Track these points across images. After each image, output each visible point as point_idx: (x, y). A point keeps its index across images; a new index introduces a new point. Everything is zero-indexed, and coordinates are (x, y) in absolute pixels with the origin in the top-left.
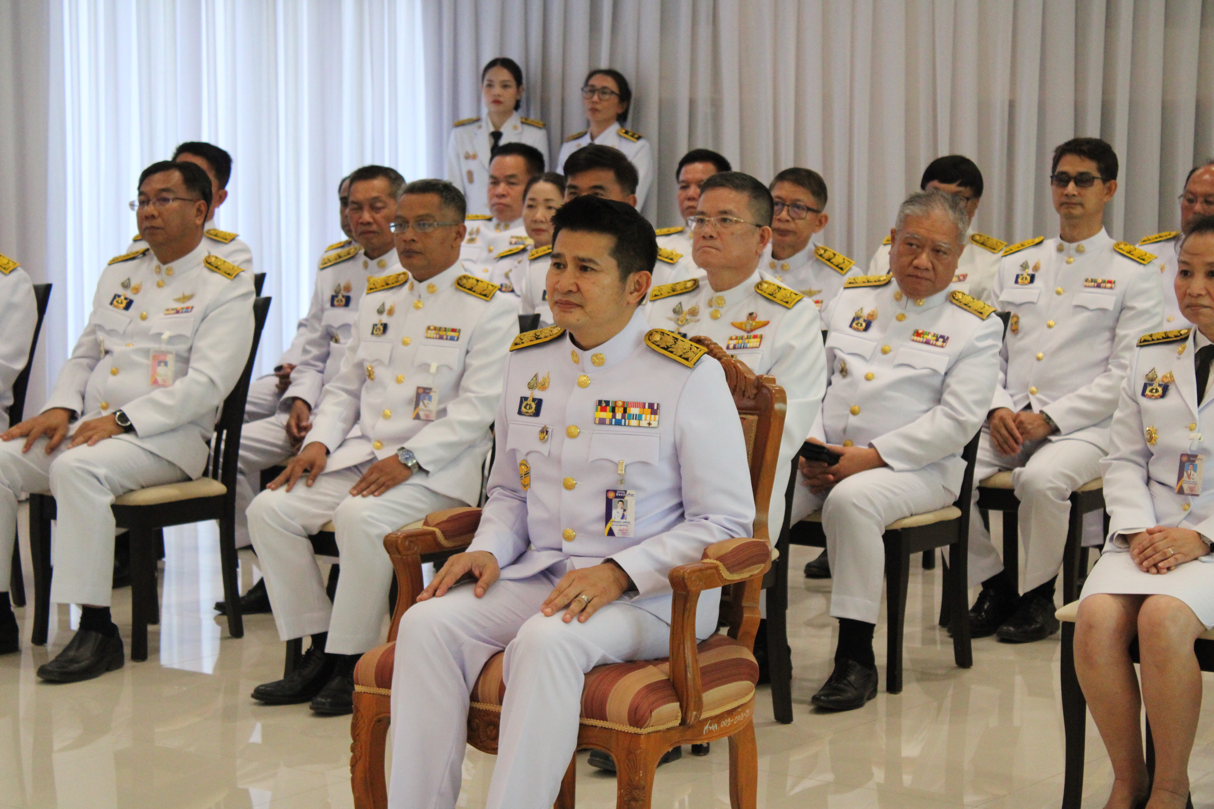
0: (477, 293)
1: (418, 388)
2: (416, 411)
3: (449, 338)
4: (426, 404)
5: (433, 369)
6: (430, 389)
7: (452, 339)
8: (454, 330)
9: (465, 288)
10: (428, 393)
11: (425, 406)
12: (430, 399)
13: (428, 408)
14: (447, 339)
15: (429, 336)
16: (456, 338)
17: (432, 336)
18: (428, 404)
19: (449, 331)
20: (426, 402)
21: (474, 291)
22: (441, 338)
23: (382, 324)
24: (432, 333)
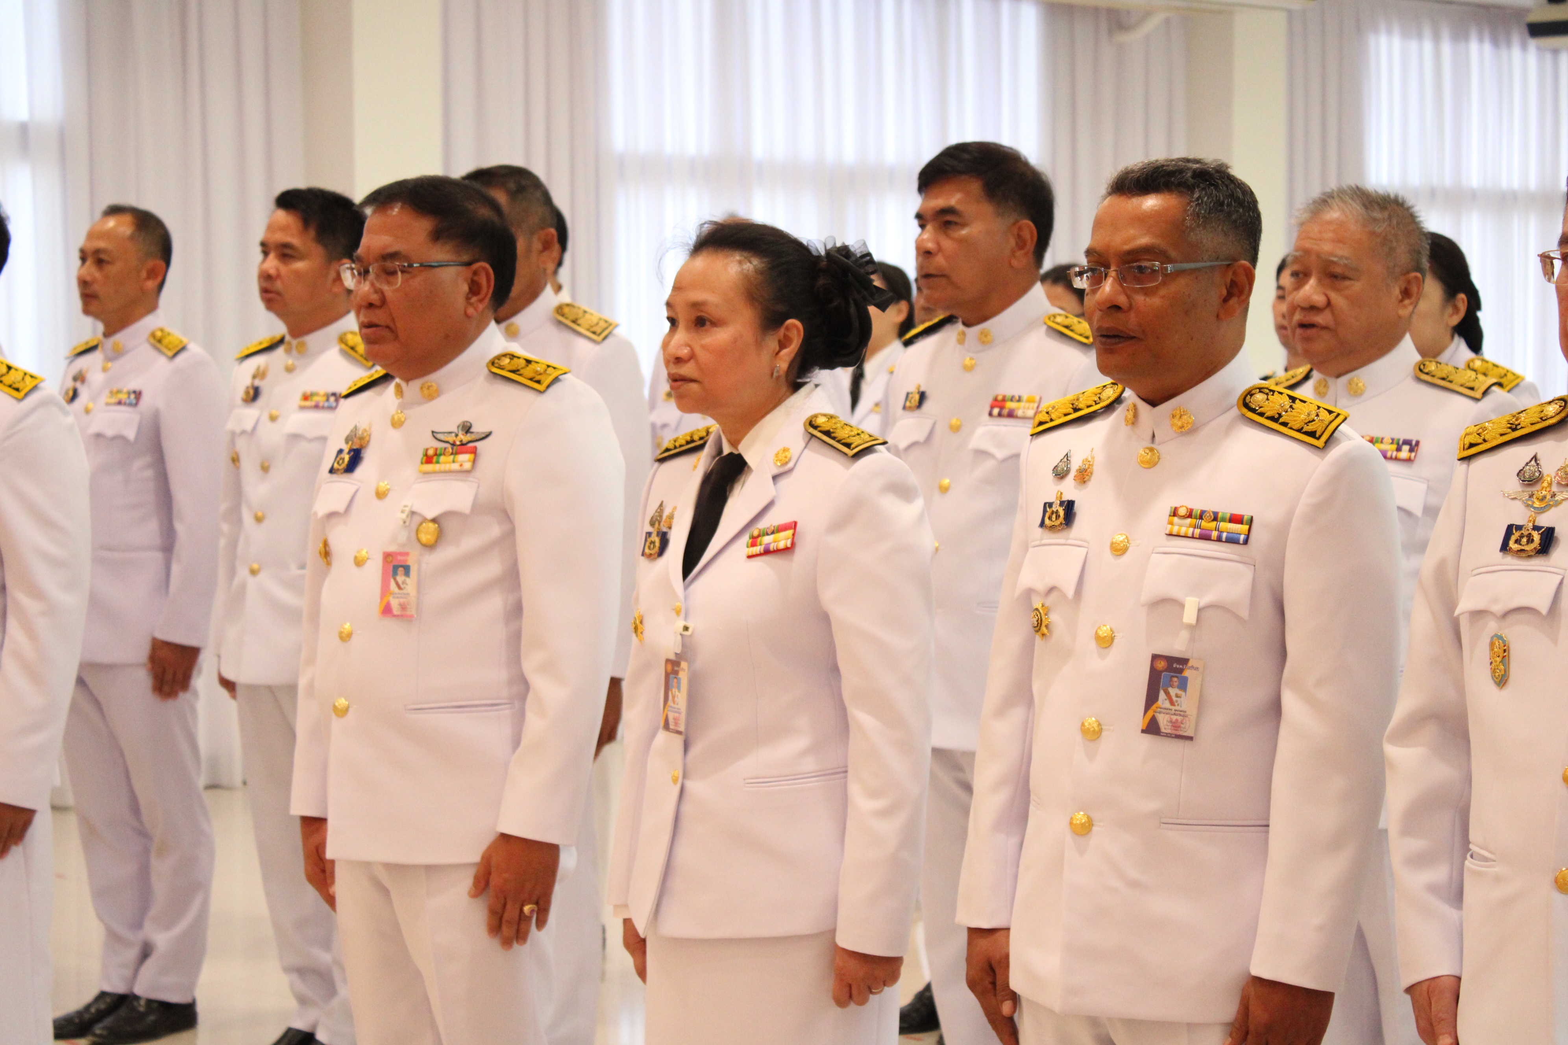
0: (1291, 428)
1: (1155, 657)
2: (1150, 713)
3: (1224, 535)
4: (1174, 699)
5: (1189, 616)
6: (1184, 661)
7: (1232, 540)
8: (1236, 519)
9: (1262, 414)
10: (1181, 671)
11: (1172, 703)
12: (1183, 685)
13: (1177, 708)
14: (1219, 539)
15: (1175, 529)
16: (1242, 537)
17: (1183, 530)
18: (1177, 696)
19: (1223, 520)
20: (1173, 691)
21: (1285, 424)
22: (1205, 537)
23: (1062, 503)
24: (1184, 526)
